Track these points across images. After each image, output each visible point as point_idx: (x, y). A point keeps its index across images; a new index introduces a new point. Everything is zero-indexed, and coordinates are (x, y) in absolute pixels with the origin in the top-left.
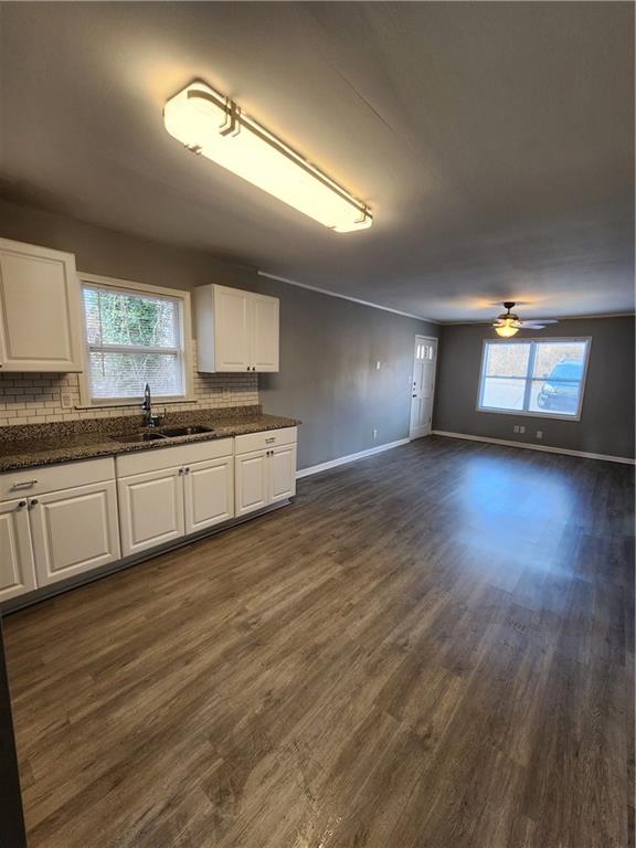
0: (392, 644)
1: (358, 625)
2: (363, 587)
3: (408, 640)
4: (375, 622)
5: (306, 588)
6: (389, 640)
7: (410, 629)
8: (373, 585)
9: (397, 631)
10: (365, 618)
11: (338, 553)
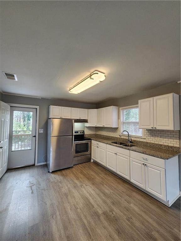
0: (55, 213)
1: (68, 207)
2: (85, 216)
3: (53, 219)
4: (66, 212)
5: (91, 199)
6: (58, 213)
7: (56, 223)
8: (85, 221)
9: (59, 217)
10: (69, 210)
11: (113, 215)
